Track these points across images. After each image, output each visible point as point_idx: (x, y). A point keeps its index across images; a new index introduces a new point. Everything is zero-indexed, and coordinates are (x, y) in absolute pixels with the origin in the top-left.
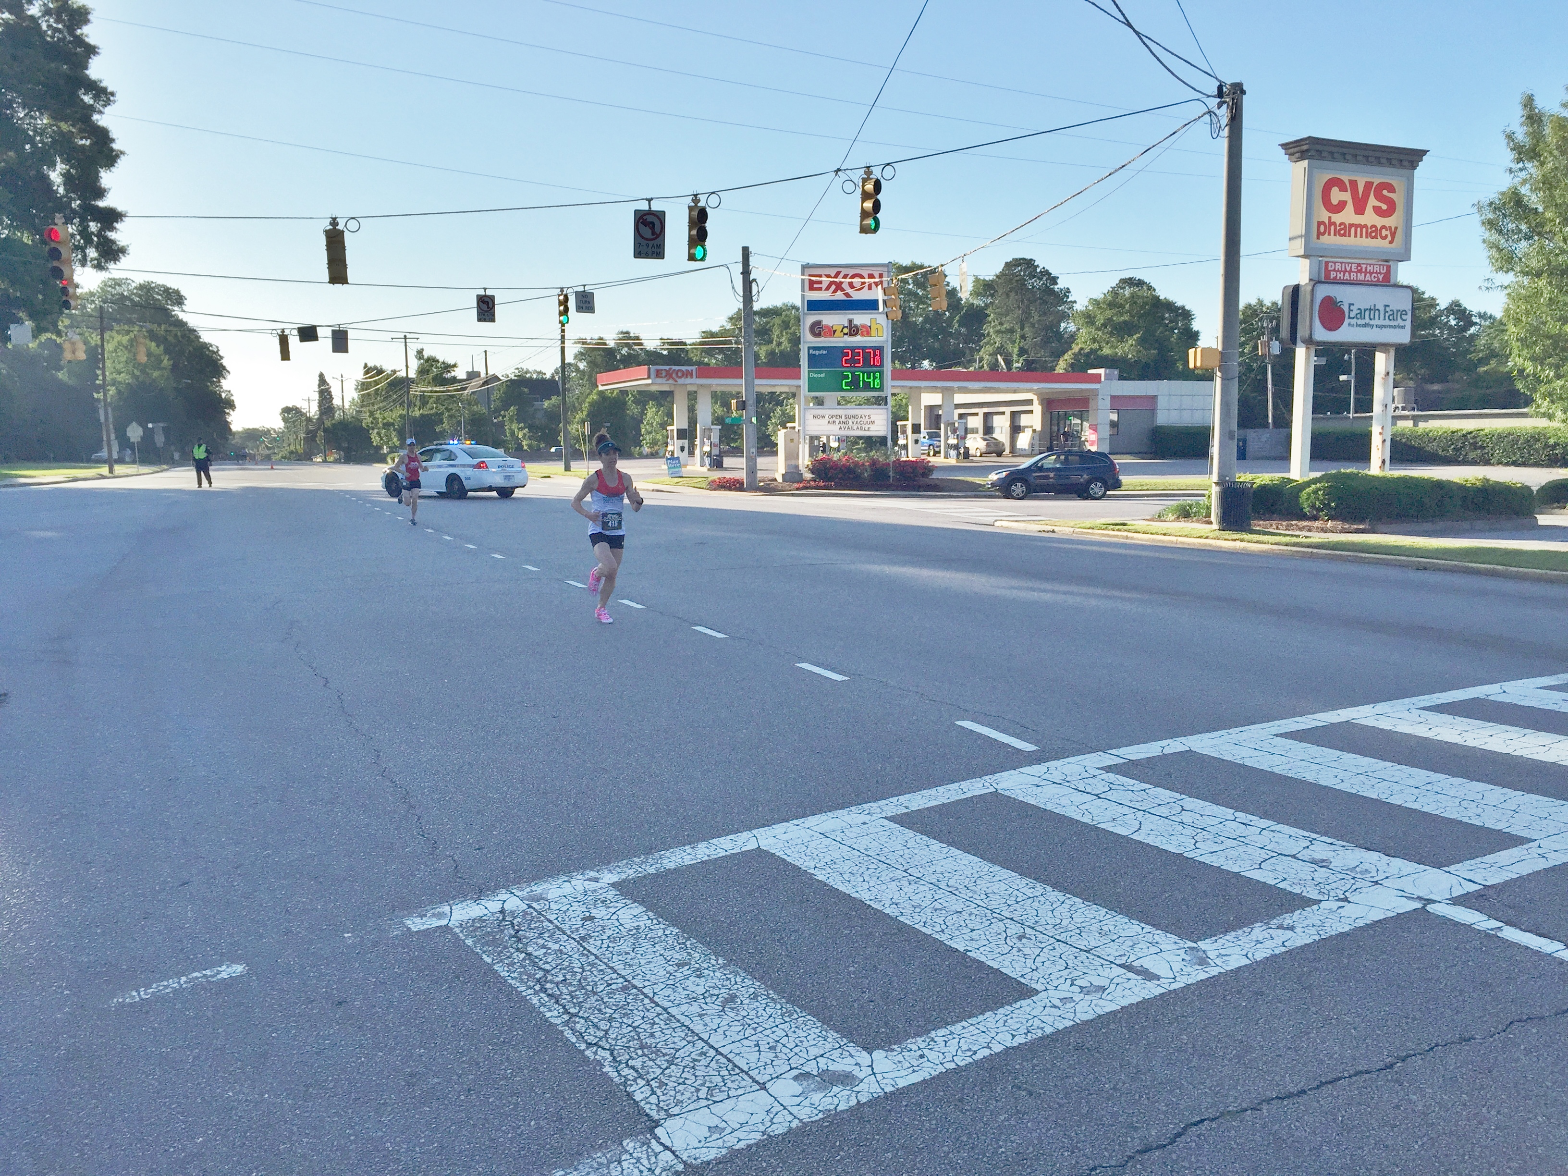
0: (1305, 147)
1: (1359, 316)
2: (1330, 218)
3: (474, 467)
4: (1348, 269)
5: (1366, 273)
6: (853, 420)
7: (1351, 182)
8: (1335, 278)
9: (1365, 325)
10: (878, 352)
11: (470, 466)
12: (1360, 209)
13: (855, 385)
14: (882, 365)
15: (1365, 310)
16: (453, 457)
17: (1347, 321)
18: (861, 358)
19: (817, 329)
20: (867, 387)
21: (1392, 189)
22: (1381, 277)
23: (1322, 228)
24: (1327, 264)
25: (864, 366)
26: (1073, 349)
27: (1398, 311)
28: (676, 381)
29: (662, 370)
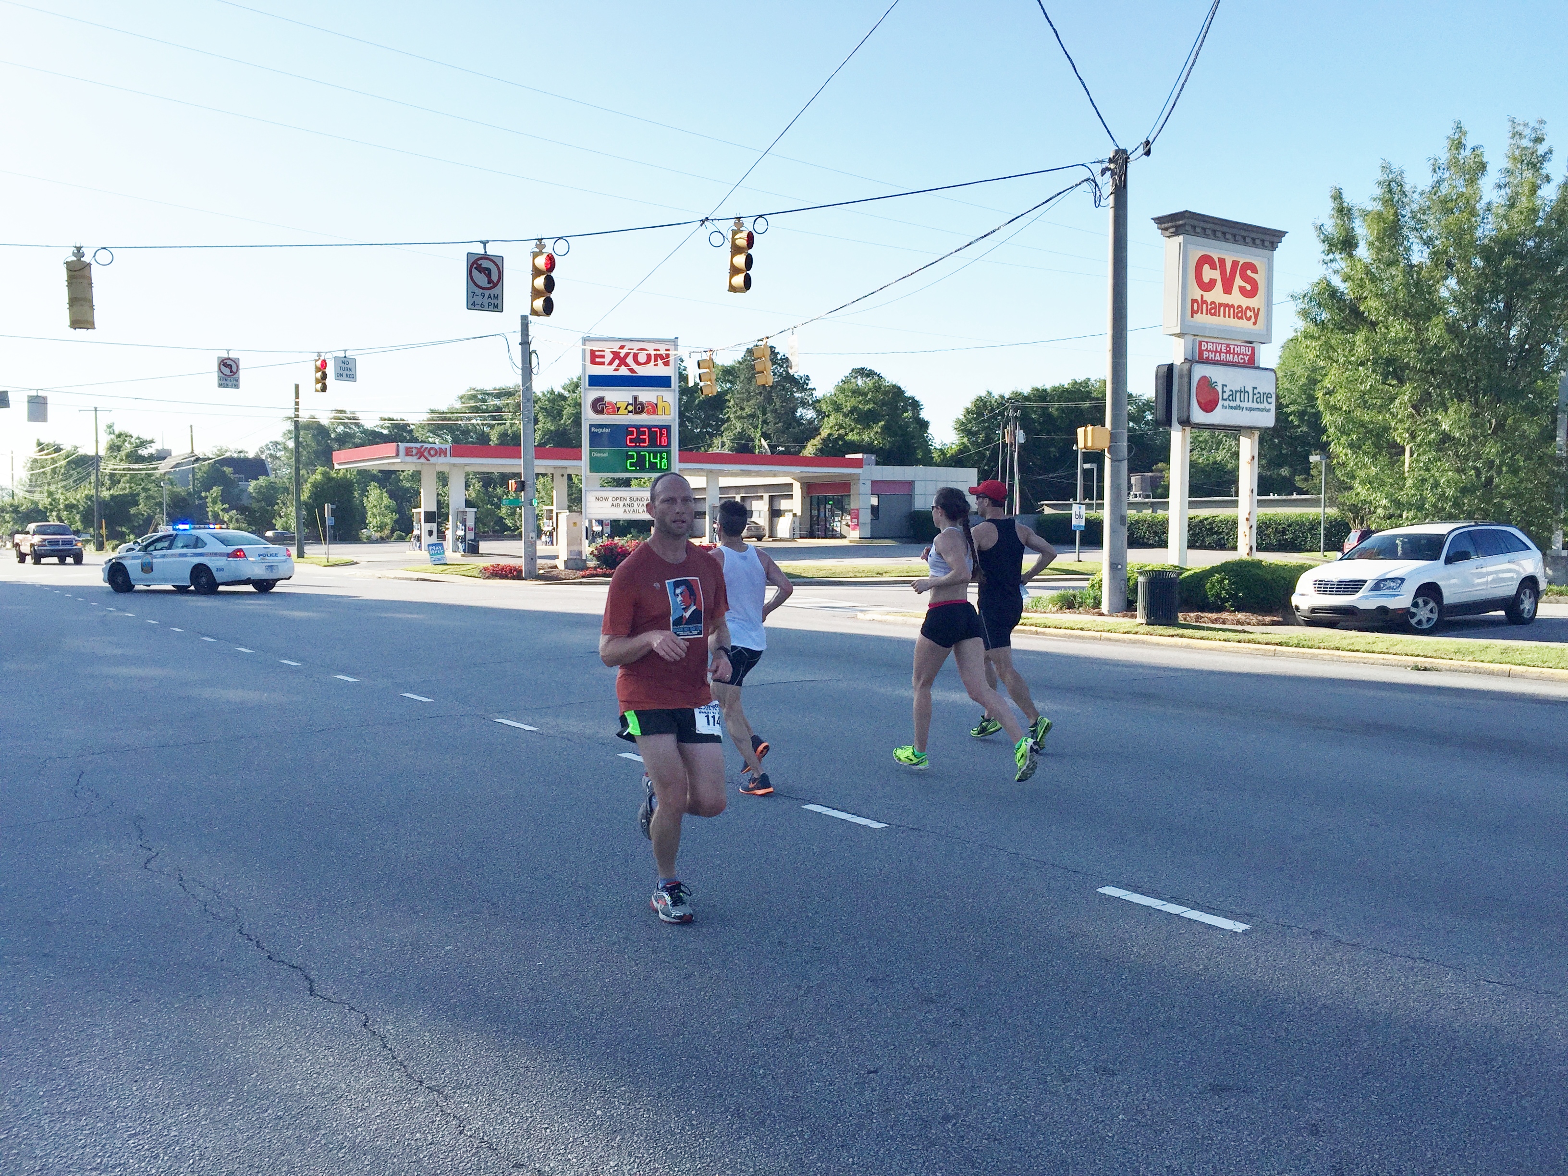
0: (1181, 222)
1: (1231, 398)
2: (1202, 296)
3: (229, 555)
4: (1219, 350)
5: (1234, 354)
6: (638, 502)
7: (1220, 259)
8: (1208, 358)
9: (1236, 408)
10: (664, 431)
11: (221, 555)
12: (1228, 290)
13: (640, 465)
14: (669, 445)
15: (1237, 392)
16: (199, 545)
17: (1221, 403)
18: (646, 437)
19: (599, 406)
20: (653, 467)
21: (1254, 270)
22: (1247, 359)
23: (1195, 305)
24: (1200, 343)
25: (649, 446)
26: (820, 434)
27: (1264, 394)
28: (428, 460)
29: (412, 448)
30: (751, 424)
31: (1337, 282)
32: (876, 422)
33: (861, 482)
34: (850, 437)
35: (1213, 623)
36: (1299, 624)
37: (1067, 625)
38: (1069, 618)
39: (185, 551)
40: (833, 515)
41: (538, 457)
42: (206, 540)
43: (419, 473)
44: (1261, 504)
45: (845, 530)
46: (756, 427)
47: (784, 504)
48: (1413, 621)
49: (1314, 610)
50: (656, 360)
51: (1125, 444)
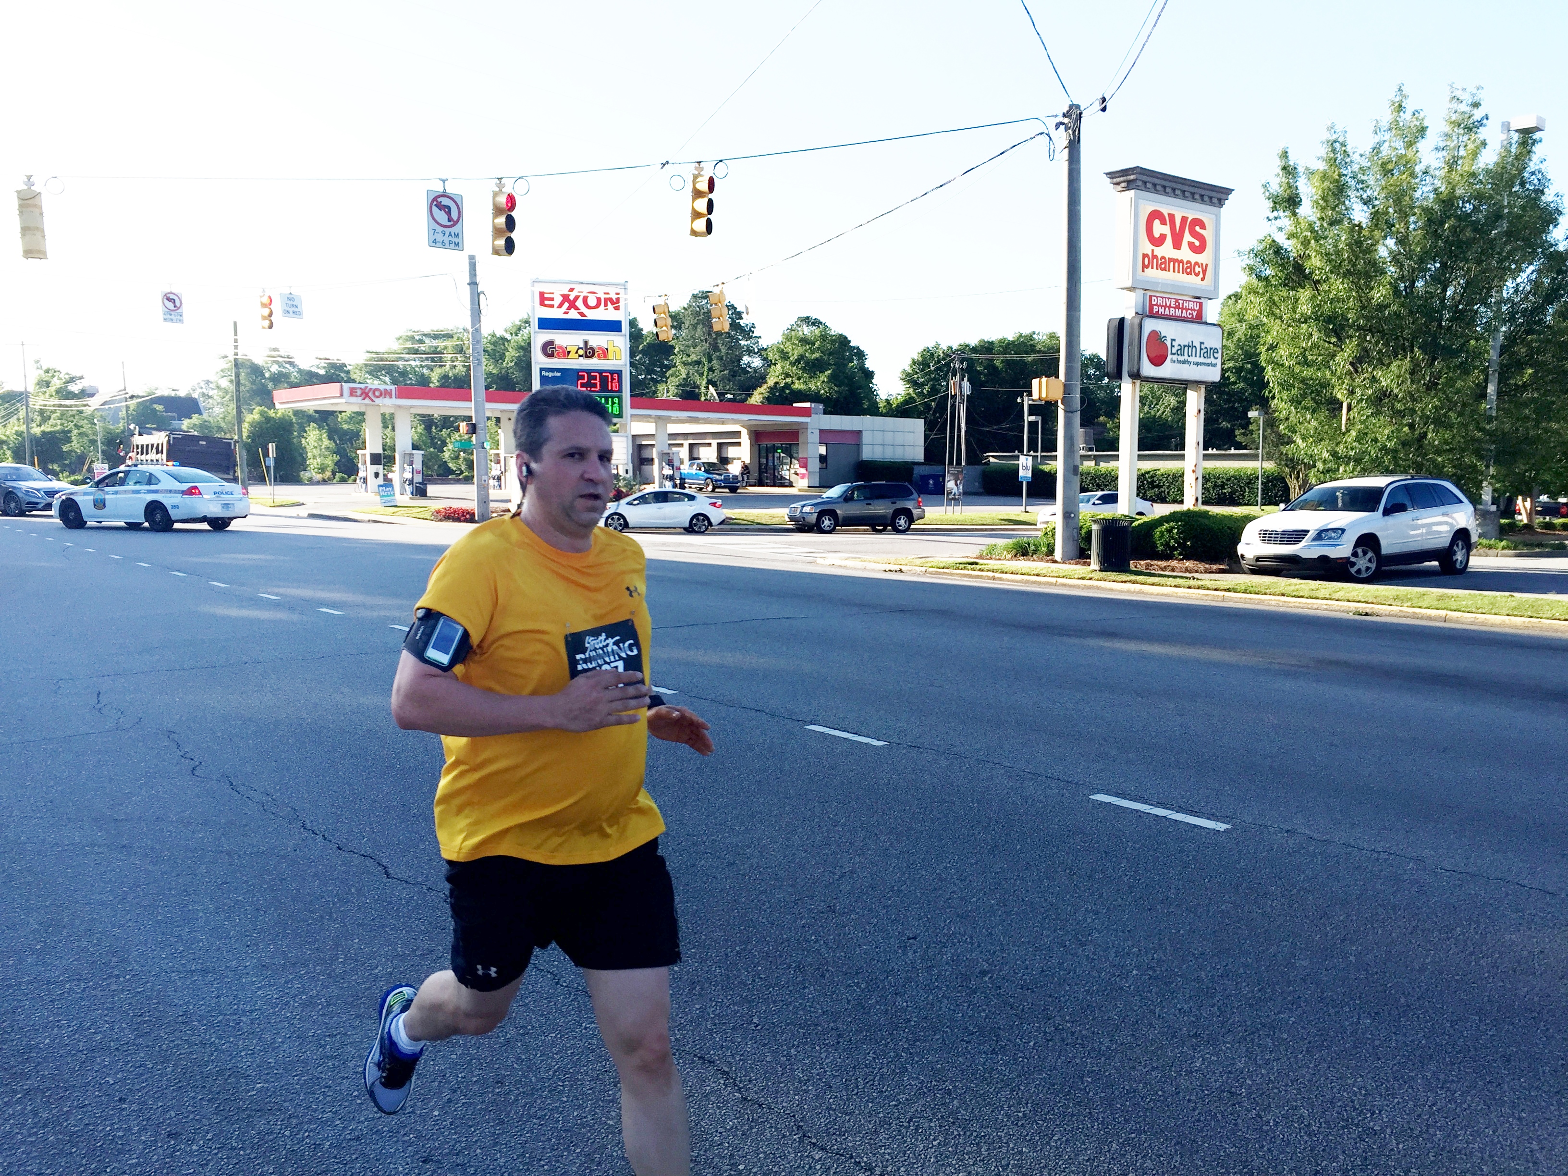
0: (1132, 177)
1: (1179, 352)
2: (1153, 251)
3: (184, 493)
4: (1168, 305)
5: (1182, 309)
7: (1169, 214)
8: (1157, 313)
9: (1185, 362)
10: (616, 376)
11: (176, 492)
12: (1177, 245)
14: (620, 390)
15: (1185, 346)
16: (152, 481)
17: (1170, 357)
18: (598, 382)
19: (549, 349)
21: (1203, 226)
22: (1195, 314)
23: (1146, 260)
24: (1151, 297)
25: (601, 391)
26: (766, 382)
27: (1211, 349)
28: (373, 401)
29: (356, 389)
30: (697, 371)
31: (1281, 239)
32: (822, 372)
33: (809, 431)
34: (798, 386)
35: (1162, 569)
36: (1244, 573)
37: (1023, 572)
38: (1023, 564)
39: (138, 487)
40: (782, 464)
41: (490, 399)
42: (158, 476)
43: (362, 414)
44: (1206, 457)
45: (793, 478)
46: (701, 375)
47: (731, 452)
48: (1353, 570)
49: (1258, 559)
50: (606, 305)
51: (1078, 396)
